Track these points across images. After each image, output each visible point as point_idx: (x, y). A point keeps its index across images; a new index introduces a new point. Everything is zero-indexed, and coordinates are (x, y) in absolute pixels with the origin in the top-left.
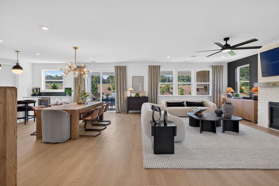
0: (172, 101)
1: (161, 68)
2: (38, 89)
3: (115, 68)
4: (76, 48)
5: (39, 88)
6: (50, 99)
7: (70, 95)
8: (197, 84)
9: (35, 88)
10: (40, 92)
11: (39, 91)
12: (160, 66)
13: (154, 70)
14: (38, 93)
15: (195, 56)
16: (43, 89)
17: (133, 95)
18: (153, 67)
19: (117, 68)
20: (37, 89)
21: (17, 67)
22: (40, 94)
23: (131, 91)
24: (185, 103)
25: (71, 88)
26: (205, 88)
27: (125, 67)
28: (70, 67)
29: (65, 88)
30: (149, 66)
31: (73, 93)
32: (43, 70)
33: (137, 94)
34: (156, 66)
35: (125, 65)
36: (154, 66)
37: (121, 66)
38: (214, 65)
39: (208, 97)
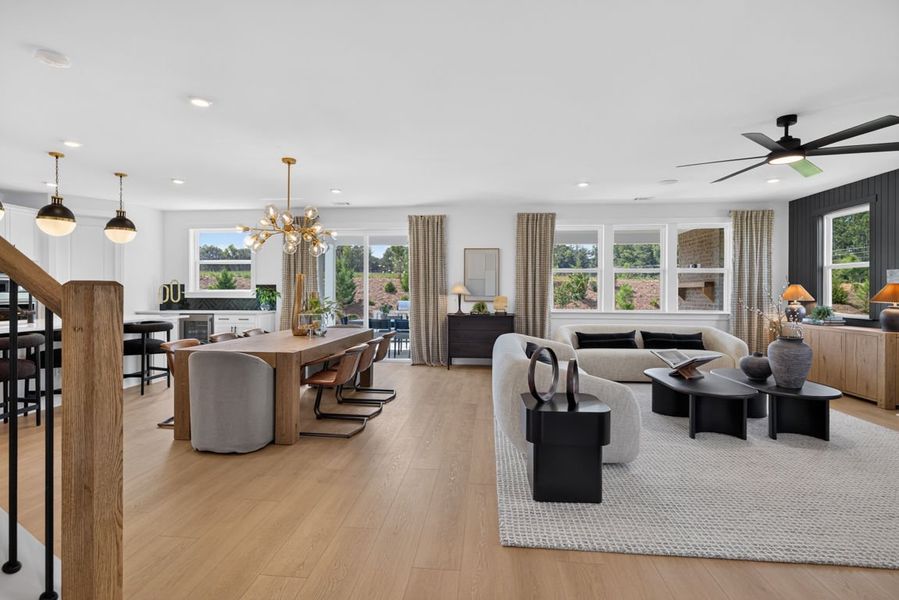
0: (594, 328)
1: (557, 221)
2: (178, 289)
3: (410, 222)
4: (289, 161)
5: (183, 287)
6: (212, 320)
7: (272, 306)
8: (680, 275)
9: (169, 286)
10: (186, 296)
11: (183, 295)
12: (553, 216)
13: (535, 228)
14: (179, 299)
15: (674, 181)
16: (193, 290)
17: (467, 308)
18: (530, 217)
19: (417, 221)
20: (175, 287)
21: (120, 222)
22: (185, 304)
23: (460, 296)
24: (638, 337)
25: (275, 286)
26: (710, 288)
27: (442, 219)
28: (273, 221)
29: (257, 286)
30: (520, 216)
31: (279, 302)
32: (192, 231)
33: (481, 306)
34: (541, 215)
35: (443, 214)
36: (533, 215)
37: (429, 217)
38: (740, 208)
39: (717, 318)
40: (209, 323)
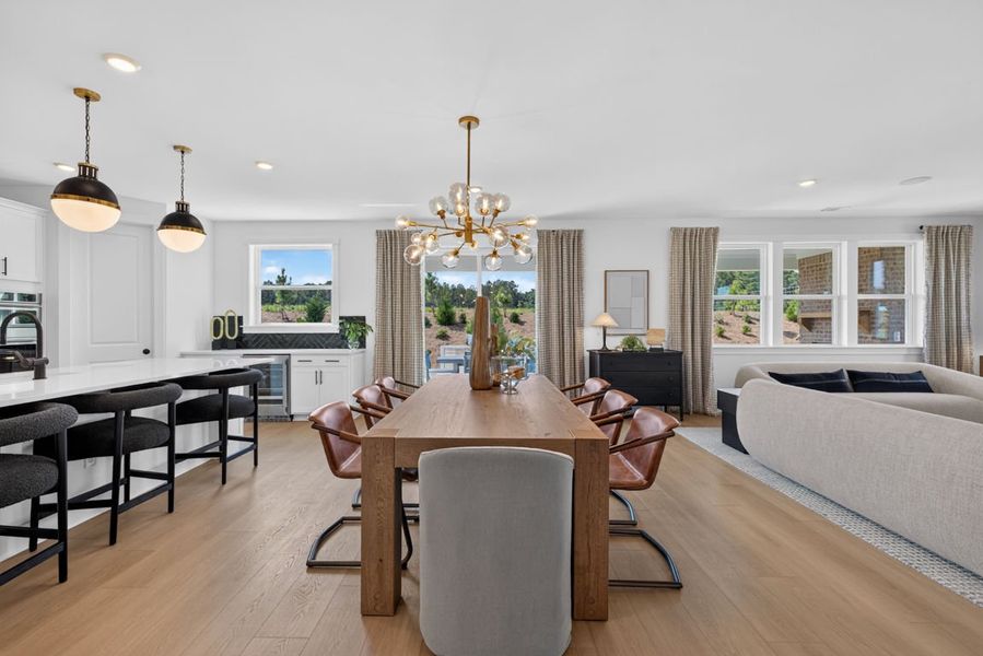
1: (720, 236)
2: (235, 322)
3: (539, 237)
5: (240, 319)
6: (288, 363)
7: (362, 345)
8: (859, 301)
9: (223, 318)
10: (244, 332)
11: (241, 329)
12: (716, 230)
13: (693, 245)
14: (235, 336)
16: (253, 324)
17: (615, 344)
18: (688, 233)
19: (548, 237)
20: (231, 319)
21: (181, 219)
22: (243, 342)
23: (605, 328)
24: (846, 379)
25: (364, 318)
27: (580, 233)
29: (341, 318)
30: (675, 231)
31: (370, 339)
32: (252, 247)
33: (631, 341)
34: (702, 229)
35: (577, 228)
36: (692, 230)
37: (564, 231)
38: (935, 223)
39: (905, 352)
40: (285, 367)
